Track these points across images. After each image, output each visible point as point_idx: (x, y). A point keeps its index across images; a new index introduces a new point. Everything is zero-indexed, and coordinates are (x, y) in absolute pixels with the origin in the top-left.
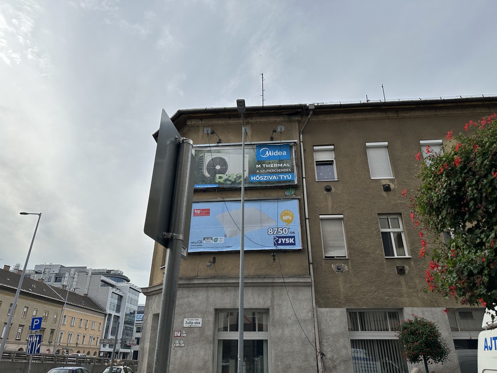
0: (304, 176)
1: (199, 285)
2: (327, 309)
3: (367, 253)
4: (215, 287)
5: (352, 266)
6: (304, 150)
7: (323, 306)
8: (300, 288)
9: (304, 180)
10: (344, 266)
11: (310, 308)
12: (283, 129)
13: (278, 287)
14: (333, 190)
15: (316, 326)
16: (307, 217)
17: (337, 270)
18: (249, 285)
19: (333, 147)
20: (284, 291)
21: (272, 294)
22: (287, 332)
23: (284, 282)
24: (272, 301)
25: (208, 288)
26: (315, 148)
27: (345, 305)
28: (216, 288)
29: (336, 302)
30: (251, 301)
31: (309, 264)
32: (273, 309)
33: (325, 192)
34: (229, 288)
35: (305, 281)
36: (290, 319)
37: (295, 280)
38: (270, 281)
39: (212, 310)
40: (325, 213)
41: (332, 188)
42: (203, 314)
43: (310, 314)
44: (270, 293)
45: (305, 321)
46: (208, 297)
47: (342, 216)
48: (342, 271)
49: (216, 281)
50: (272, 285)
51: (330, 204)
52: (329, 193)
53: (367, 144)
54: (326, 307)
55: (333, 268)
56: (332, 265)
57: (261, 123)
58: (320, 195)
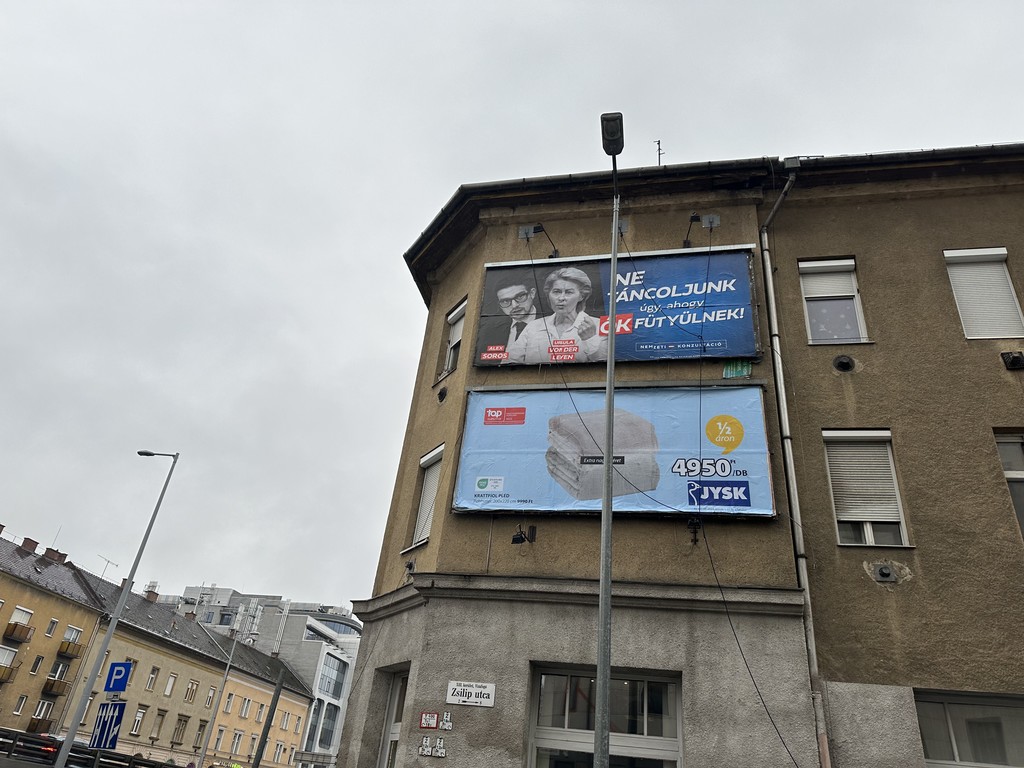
0: (775, 330)
1: (491, 595)
2: (854, 687)
3: (968, 534)
4: (533, 602)
5: (924, 568)
6: (774, 270)
7: (840, 675)
8: (771, 621)
9: (776, 340)
10: (901, 568)
11: (802, 677)
12: (717, 222)
13: (708, 617)
14: (859, 366)
15: (822, 730)
16: (787, 431)
17: (880, 578)
18: (625, 603)
19: (851, 262)
20: (725, 627)
21: (691, 634)
22: (734, 741)
23: (724, 602)
24: (690, 654)
25: (514, 604)
26: (802, 265)
27: (909, 678)
28: (536, 606)
29: (878, 666)
30: (631, 647)
31: (797, 556)
32: (693, 673)
33: (836, 372)
34: (569, 608)
35: (784, 601)
36: (744, 705)
37: (758, 598)
38: (685, 595)
39: (523, 665)
40: (838, 424)
41: (856, 361)
42: (499, 673)
43: (803, 697)
44: (683, 629)
45: (787, 714)
46: (512, 627)
47: (887, 434)
48: (895, 582)
49: (536, 587)
50: (691, 609)
51: (851, 403)
52: (848, 374)
53: (948, 254)
54: (850, 678)
55: (867, 571)
56: (865, 564)
57: (660, 210)
58: (823, 378)
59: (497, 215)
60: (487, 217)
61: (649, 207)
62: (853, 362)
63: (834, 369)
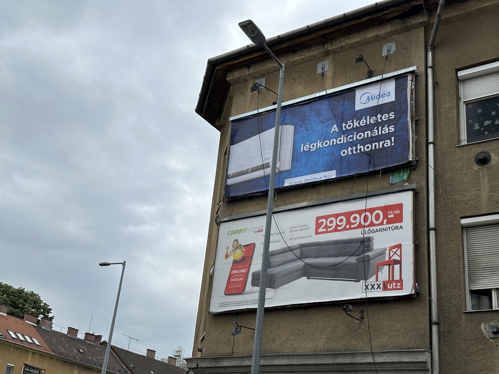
0: (431, 139)
6: (435, 84)
9: (431, 147)
12: (393, 49)
14: (494, 159)
16: (432, 224)
17: (492, 335)
23: (374, 363)
26: (461, 74)
31: (431, 323)
33: (476, 167)
35: (413, 360)
37: (395, 359)
38: (348, 360)
40: (474, 212)
41: (493, 155)
51: (484, 194)
55: (484, 331)
56: (482, 326)
57: (351, 47)
58: (465, 174)
59: (239, 75)
60: (231, 78)
61: (342, 47)
62: (490, 156)
63: (475, 165)
